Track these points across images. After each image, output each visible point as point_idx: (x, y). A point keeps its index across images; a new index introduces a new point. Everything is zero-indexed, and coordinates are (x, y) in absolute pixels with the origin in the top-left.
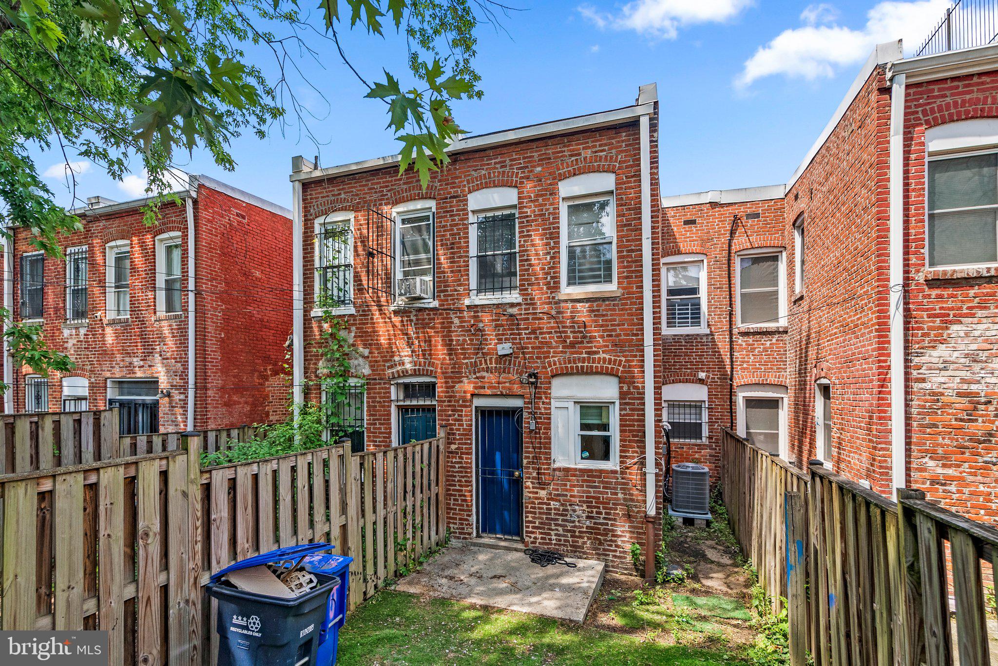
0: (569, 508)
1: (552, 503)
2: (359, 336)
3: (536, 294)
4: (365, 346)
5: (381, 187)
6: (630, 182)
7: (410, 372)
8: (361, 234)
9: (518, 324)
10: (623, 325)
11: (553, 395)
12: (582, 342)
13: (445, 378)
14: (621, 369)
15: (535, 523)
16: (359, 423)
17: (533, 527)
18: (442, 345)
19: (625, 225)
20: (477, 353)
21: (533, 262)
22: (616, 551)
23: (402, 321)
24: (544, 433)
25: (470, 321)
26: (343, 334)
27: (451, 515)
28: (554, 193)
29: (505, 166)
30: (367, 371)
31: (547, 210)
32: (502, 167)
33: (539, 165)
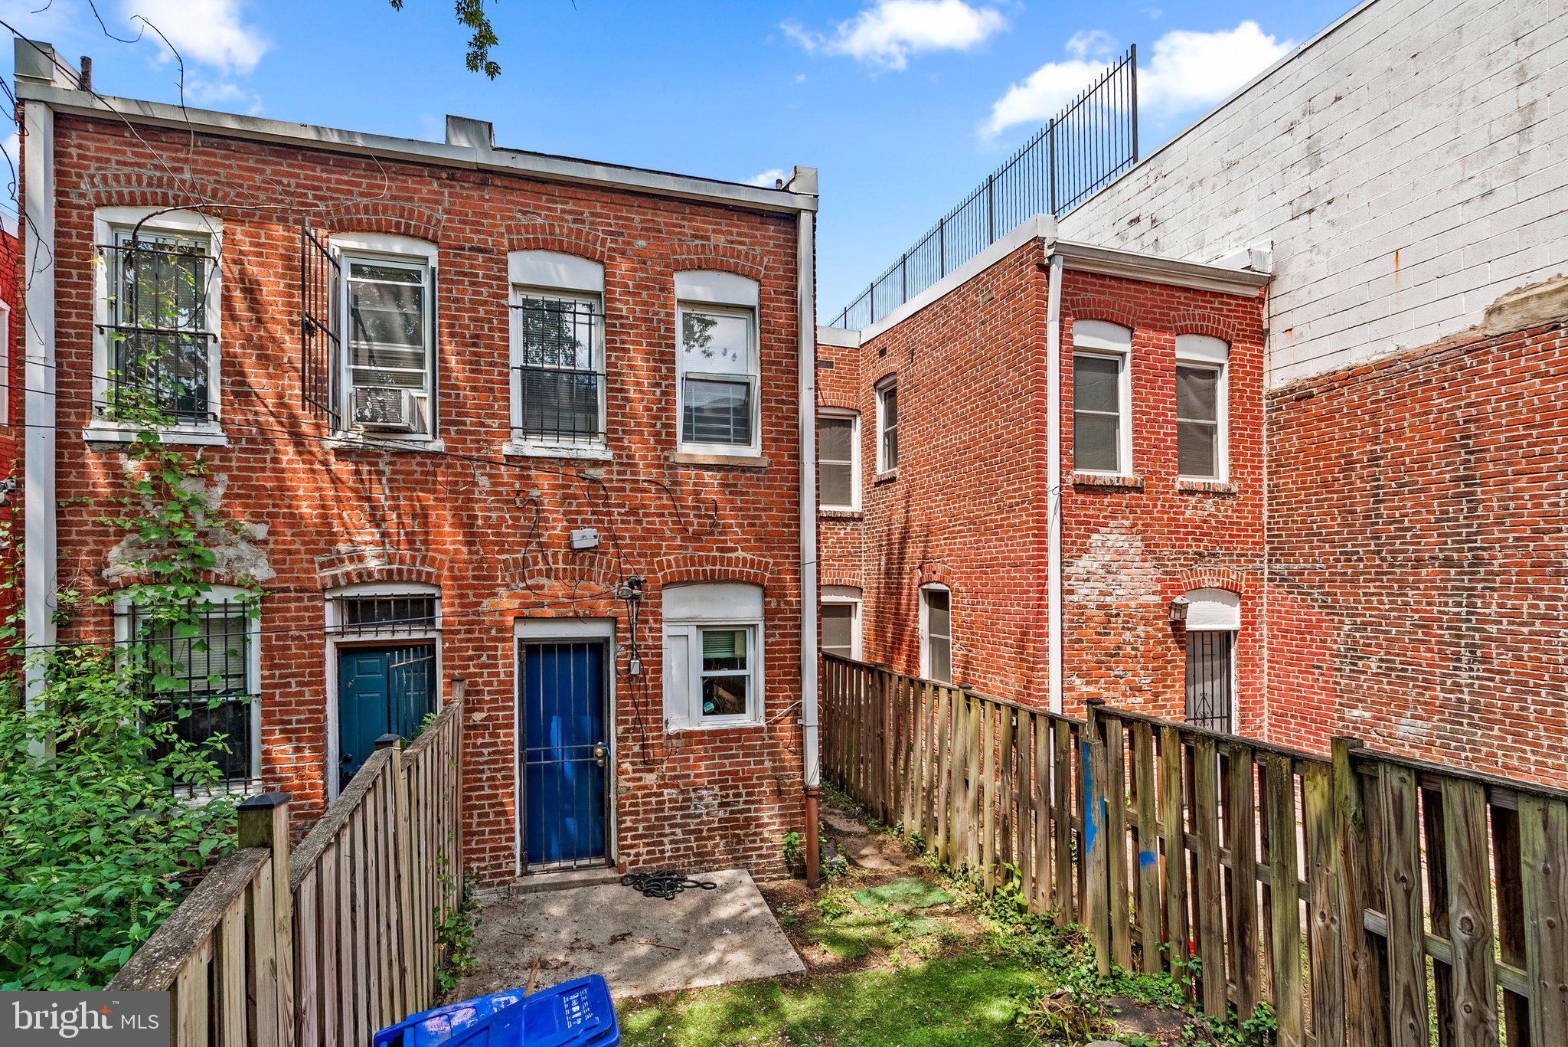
0: (692, 795)
1: (666, 791)
2: (238, 496)
3: (637, 450)
4: (257, 518)
5: (298, 186)
7: (376, 576)
8: (242, 272)
9: (607, 497)
10: (771, 510)
11: (664, 616)
12: (712, 533)
13: (460, 587)
14: (768, 575)
15: (636, 829)
17: (634, 838)
18: (452, 525)
19: (773, 363)
20: (528, 544)
21: (632, 395)
22: (761, 848)
23: (357, 472)
24: (651, 679)
25: (512, 485)
26: (188, 488)
27: (473, 845)
28: (666, 289)
29: (583, 222)
30: (262, 571)
31: (656, 313)
32: (575, 221)
33: (641, 237)
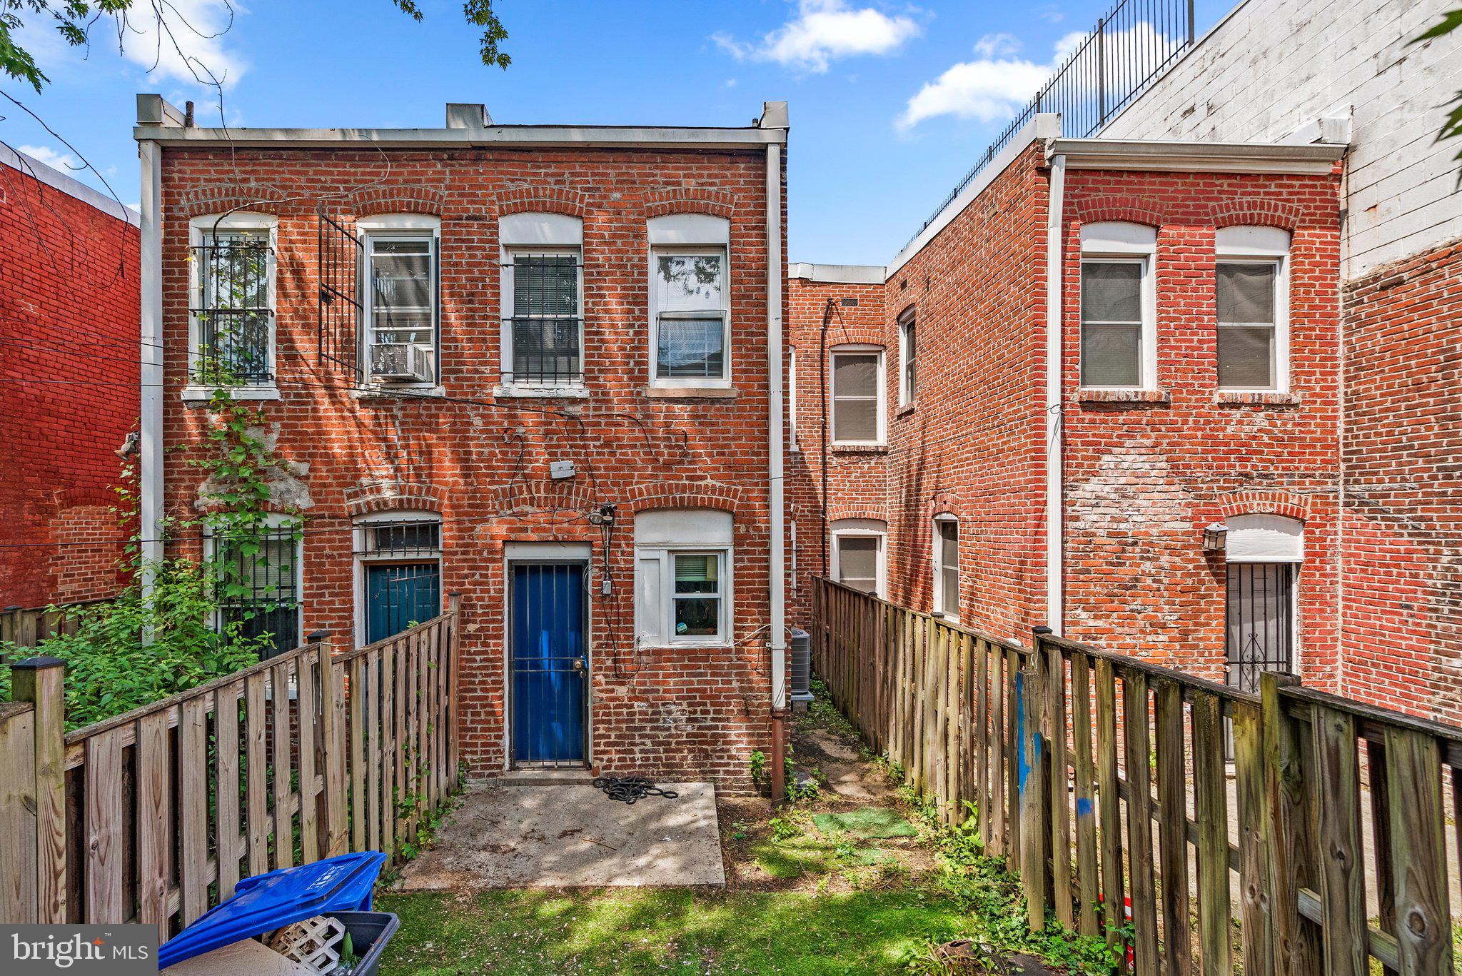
0: (661, 709)
1: (636, 704)
2: (288, 440)
3: (612, 387)
4: (301, 458)
5: (333, 181)
6: (750, 236)
7: (391, 505)
8: (292, 257)
9: (583, 432)
10: (740, 439)
11: (637, 540)
12: (681, 462)
13: (457, 514)
14: (737, 502)
15: (609, 737)
16: (286, 594)
17: (607, 744)
18: (452, 461)
19: (743, 297)
20: (515, 475)
21: (607, 336)
22: (728, 764)
23: (376, 417)
24: (623, 599)
25: (501, 423)
26: (252, 435)
27: (468, 740)
28: (640, 235)
29: (563, 182)
30: (305, 502)
31: (630, 259)
32: (557, 182)
33: (617, 190)
